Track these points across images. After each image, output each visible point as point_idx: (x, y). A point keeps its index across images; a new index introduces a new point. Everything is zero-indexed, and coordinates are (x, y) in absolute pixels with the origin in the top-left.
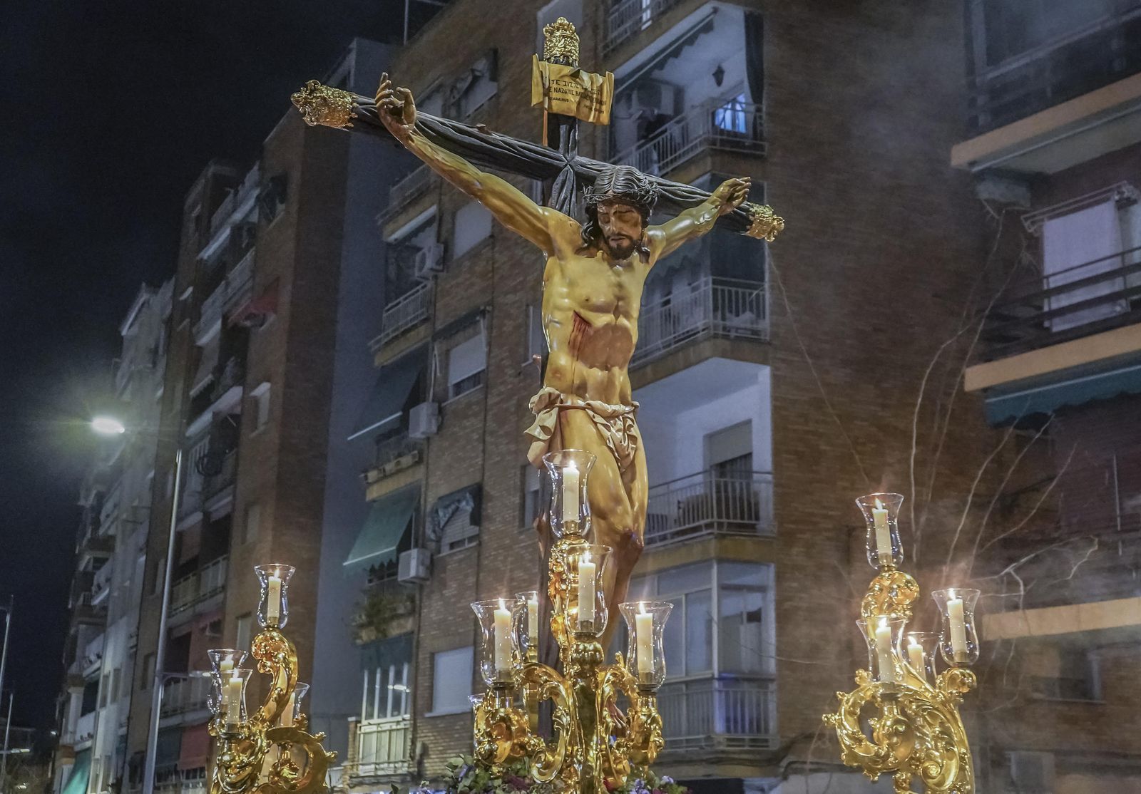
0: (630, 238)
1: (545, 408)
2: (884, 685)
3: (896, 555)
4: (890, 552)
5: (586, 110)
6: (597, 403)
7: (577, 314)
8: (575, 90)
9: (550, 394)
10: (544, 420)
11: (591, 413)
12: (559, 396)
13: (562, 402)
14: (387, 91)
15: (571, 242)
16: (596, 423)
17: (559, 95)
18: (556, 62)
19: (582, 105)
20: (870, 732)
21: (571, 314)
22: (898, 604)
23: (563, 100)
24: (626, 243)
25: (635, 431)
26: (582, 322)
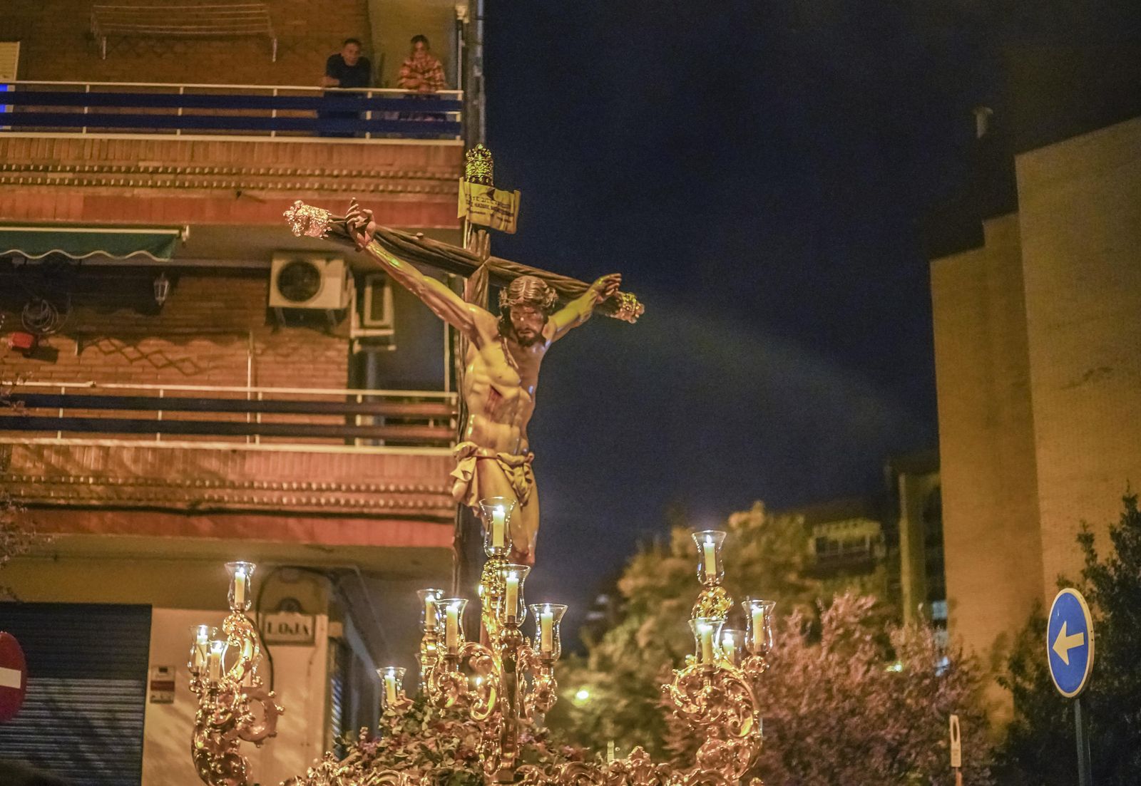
0: (534, 331)
1: (467, 457)
2: (705, 666)
3: (718, 575)
4: (714, 573)
5: (498, 221)
6: (505, 455)
7: (492, 388)
8: (490, 205)
9: (471, 447)
10: (465, 466)
11: (500, 462)
12: (476, 449)
13: (479, 453)
14: (355, 212)
15: (490, 332)
16: (504, 470)
17: (478, 209)
18: (477, 182)
19: (495, 217)
20: (694, 699)
21: (488, 387)
22: (718, 610)
23: (481, 213)
24: (531, 335)
25: (531, 476)
26: (496, 393)
